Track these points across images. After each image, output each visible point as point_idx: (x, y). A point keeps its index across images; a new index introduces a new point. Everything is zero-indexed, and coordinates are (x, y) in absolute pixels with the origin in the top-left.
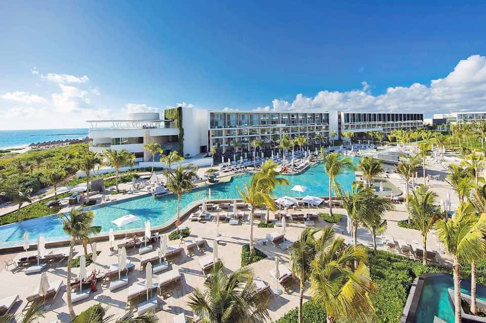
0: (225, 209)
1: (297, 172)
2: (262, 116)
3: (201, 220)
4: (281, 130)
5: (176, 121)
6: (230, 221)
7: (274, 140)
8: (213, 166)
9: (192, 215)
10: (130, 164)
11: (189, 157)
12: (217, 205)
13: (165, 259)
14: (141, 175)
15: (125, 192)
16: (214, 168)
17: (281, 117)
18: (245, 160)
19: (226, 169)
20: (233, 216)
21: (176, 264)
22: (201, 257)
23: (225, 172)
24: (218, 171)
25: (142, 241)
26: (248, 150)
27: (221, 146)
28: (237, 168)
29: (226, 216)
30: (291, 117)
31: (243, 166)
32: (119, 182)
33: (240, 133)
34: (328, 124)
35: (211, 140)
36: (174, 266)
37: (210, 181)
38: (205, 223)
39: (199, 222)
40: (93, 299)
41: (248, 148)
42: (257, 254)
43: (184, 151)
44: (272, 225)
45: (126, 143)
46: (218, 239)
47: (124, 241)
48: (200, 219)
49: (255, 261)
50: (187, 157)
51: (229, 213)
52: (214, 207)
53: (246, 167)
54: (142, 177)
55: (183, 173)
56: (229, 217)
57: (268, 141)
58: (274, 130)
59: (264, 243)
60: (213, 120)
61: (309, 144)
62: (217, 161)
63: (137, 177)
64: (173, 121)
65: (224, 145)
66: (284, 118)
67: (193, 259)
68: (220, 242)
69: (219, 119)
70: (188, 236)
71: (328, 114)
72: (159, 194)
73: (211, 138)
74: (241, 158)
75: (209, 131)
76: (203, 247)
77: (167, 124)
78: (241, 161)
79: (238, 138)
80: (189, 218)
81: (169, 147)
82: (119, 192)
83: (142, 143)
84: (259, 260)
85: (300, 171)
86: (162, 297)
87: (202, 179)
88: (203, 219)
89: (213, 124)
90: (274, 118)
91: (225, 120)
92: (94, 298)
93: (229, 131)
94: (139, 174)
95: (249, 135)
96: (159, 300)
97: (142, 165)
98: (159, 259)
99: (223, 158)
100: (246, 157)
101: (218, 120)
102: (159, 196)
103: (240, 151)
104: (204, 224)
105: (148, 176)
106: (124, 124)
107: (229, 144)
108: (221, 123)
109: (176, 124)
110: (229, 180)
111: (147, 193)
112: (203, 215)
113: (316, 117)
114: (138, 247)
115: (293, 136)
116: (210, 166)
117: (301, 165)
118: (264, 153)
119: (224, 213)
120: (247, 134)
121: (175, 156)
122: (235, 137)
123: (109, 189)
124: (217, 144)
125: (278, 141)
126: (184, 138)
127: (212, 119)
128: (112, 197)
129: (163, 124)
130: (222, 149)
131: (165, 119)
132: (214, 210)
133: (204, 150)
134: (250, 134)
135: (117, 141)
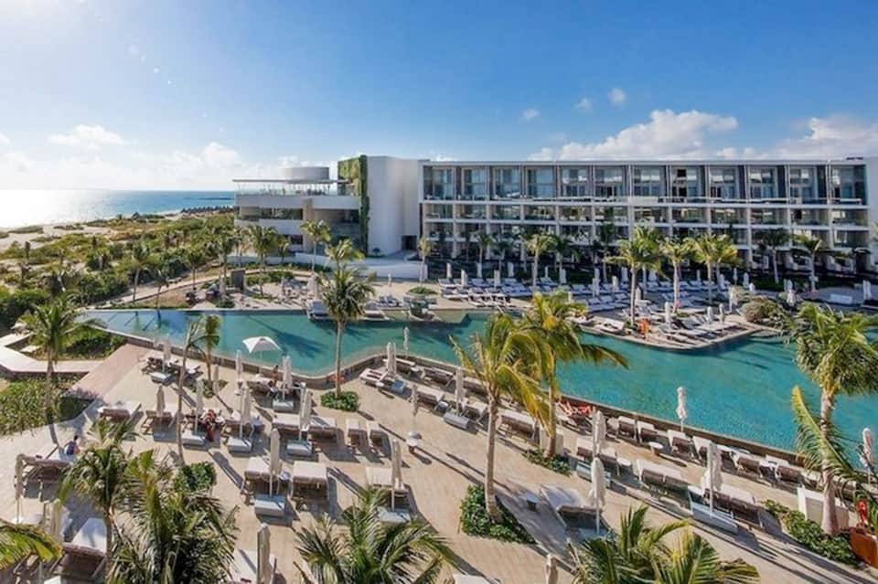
0: (438, 382)
1: (689, 346)
2: (566, 172)
3: (383, 388)
4: (631, 213)
5: (356, 183)
6: (447, 415)
7: (603, 239)
8: (426, 282)
9: (367, 372)
10: (282, 254)
11: (379, 254)
12: (422, 368)
13: (309, 436)
14: (297, 275)
15: (270, 298)
16: (429, 286)
17: (631, 177)
18: (507, 280)
19: (455, 294)
20: (453, 405)
21: (326, 454)
22: (374, 464)
23: (451, 299)
24: (436, 293)
25: (280, 389)
26: (519, 257)
27: (447, 239)
28: (483, 298)
29: (438, 399)
30: (673, 177)
31: (499, 295)
32: (265, 280)
33: (499, 212)
34: (864, 203)
35: (424, 226)
36: (322, 456)
37: (415, 312)
38: (392, 397)
39: (380, 391)
40: (207, 450)
41: (519, 253)
42: (506, 524)
43: (369, 242)
44: (567, 469)
45: (278, 218)
46: (413, 443)
47: (257, 378)
48: (382, 385)
49: (496, 536)
50: (374, 254)
51: (447, 394)
52: (413, 369)
53: (508, 299)
54: (297, 278)
55: (347, 282)
56: (446, 405)
57: (583, 241)
58: (609, 212)
59: (532, 506)
60: (431, 182)
61: (755, 265)
62: (435, 271)
63: (290, 276)
64: (352, 181)
65: (456, 238)
66: (644, 178)
67: (357, 461)
68: (416, 451)
69: (445, 179)
70: (354, 411)
71: (862, 167)
72: (317, 315)
73: (426, 220)
74: (497, 274)
75: (421, 205)
76: (379, 446)
77: (343, 189)
78: (497, 280)
79: (492, 224)
80: (362, 375)
81: (343, 231)
82: (262, 296)
83: (301, 218)
84: (506, 538)
85: (700, 344)
86: (294, 504)
87: (398, 304)
88: (388, 387)
89: (432, 189)
90: (606, 180)
91: (459, 182)
92: (210, 451)
93: (469, 209)
94: (294, 272)
95: (523, 221)
96: (288, 505)
97: (300, 257)
98: (298, 431)
99: (449, 266)
100: (511, 273)
101: (442, 181)
102: (317, 318)
103: (497, 257)
104: (389, 400)
105: (304, 279)
106: (278, 187)
107: (468, 238)
108: (449, 189)
109: (356, 188)
110: (459, 320)
111: (300, 308)
112: (389, 379)
113: (788, 176)
114: (273, 395)
115: (683, 233)
116: (416, 280)
117: (706, 327)
118: (567, 269)
119: (436, 392)
120: (518, 218)
121: (347, 249)
122: (483, 221)
123: (251, 289)
124: (438, 233)
125: (617, 243)
126: (369, 215)
127: (428, 179)
128: (253, 303)
129: (334, 187)
130: (451, 247)
131: (340, 178)
132: (413, 376)
133: (409, 243)
134: (527, 218)
135: (267, 214)
